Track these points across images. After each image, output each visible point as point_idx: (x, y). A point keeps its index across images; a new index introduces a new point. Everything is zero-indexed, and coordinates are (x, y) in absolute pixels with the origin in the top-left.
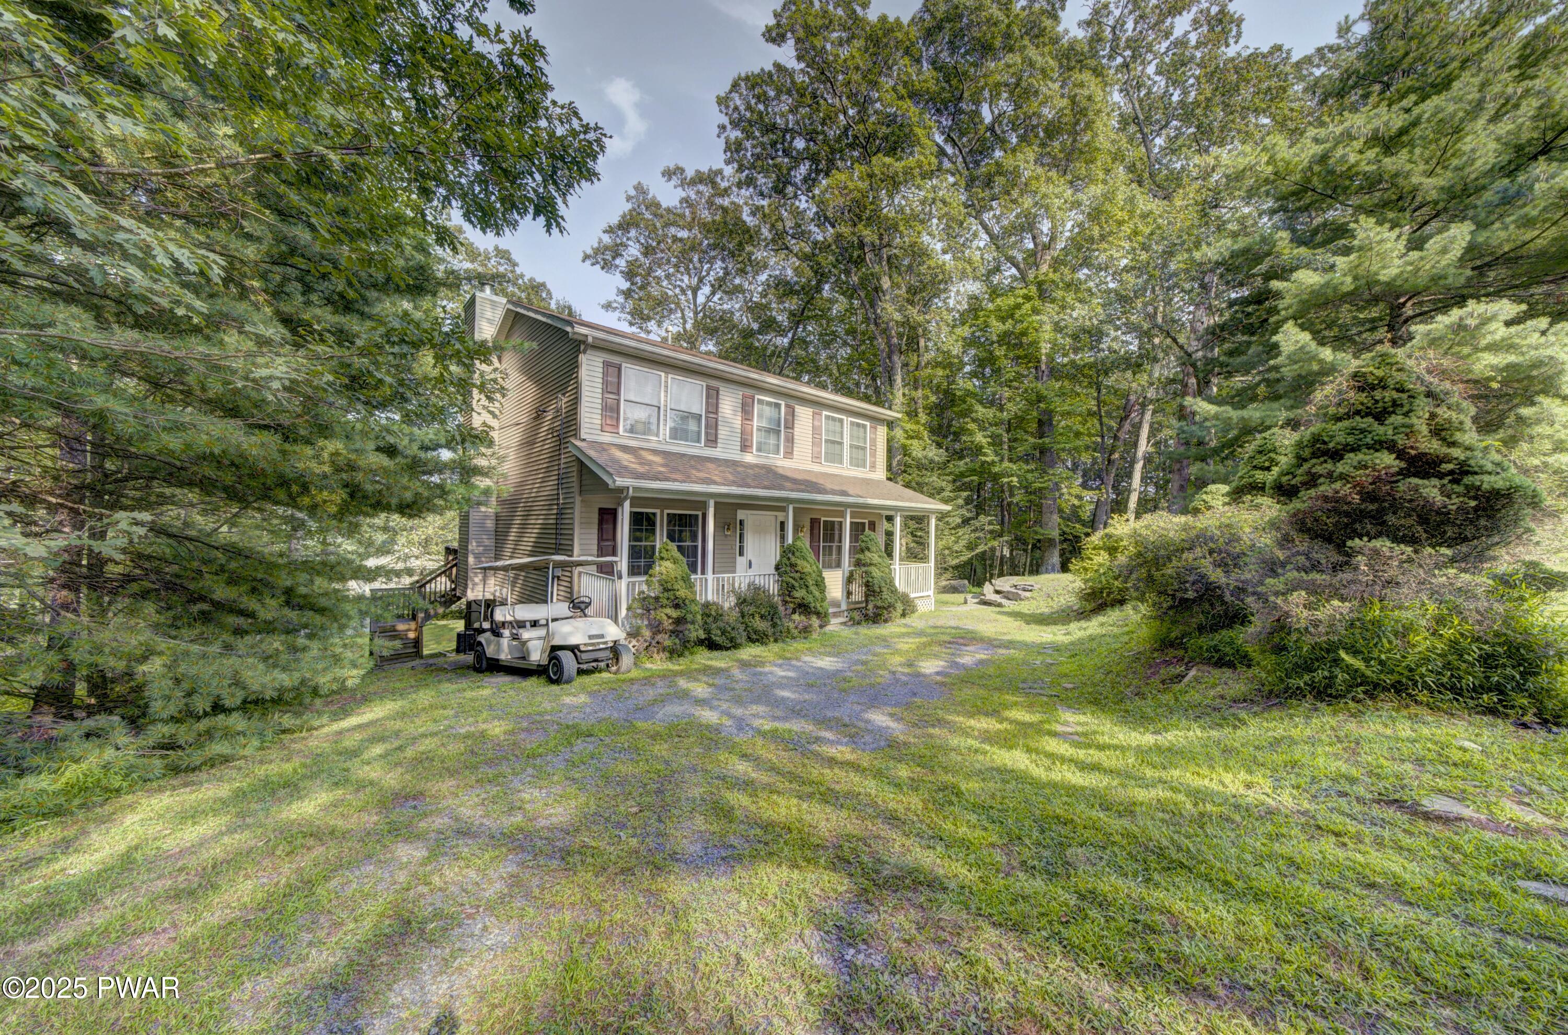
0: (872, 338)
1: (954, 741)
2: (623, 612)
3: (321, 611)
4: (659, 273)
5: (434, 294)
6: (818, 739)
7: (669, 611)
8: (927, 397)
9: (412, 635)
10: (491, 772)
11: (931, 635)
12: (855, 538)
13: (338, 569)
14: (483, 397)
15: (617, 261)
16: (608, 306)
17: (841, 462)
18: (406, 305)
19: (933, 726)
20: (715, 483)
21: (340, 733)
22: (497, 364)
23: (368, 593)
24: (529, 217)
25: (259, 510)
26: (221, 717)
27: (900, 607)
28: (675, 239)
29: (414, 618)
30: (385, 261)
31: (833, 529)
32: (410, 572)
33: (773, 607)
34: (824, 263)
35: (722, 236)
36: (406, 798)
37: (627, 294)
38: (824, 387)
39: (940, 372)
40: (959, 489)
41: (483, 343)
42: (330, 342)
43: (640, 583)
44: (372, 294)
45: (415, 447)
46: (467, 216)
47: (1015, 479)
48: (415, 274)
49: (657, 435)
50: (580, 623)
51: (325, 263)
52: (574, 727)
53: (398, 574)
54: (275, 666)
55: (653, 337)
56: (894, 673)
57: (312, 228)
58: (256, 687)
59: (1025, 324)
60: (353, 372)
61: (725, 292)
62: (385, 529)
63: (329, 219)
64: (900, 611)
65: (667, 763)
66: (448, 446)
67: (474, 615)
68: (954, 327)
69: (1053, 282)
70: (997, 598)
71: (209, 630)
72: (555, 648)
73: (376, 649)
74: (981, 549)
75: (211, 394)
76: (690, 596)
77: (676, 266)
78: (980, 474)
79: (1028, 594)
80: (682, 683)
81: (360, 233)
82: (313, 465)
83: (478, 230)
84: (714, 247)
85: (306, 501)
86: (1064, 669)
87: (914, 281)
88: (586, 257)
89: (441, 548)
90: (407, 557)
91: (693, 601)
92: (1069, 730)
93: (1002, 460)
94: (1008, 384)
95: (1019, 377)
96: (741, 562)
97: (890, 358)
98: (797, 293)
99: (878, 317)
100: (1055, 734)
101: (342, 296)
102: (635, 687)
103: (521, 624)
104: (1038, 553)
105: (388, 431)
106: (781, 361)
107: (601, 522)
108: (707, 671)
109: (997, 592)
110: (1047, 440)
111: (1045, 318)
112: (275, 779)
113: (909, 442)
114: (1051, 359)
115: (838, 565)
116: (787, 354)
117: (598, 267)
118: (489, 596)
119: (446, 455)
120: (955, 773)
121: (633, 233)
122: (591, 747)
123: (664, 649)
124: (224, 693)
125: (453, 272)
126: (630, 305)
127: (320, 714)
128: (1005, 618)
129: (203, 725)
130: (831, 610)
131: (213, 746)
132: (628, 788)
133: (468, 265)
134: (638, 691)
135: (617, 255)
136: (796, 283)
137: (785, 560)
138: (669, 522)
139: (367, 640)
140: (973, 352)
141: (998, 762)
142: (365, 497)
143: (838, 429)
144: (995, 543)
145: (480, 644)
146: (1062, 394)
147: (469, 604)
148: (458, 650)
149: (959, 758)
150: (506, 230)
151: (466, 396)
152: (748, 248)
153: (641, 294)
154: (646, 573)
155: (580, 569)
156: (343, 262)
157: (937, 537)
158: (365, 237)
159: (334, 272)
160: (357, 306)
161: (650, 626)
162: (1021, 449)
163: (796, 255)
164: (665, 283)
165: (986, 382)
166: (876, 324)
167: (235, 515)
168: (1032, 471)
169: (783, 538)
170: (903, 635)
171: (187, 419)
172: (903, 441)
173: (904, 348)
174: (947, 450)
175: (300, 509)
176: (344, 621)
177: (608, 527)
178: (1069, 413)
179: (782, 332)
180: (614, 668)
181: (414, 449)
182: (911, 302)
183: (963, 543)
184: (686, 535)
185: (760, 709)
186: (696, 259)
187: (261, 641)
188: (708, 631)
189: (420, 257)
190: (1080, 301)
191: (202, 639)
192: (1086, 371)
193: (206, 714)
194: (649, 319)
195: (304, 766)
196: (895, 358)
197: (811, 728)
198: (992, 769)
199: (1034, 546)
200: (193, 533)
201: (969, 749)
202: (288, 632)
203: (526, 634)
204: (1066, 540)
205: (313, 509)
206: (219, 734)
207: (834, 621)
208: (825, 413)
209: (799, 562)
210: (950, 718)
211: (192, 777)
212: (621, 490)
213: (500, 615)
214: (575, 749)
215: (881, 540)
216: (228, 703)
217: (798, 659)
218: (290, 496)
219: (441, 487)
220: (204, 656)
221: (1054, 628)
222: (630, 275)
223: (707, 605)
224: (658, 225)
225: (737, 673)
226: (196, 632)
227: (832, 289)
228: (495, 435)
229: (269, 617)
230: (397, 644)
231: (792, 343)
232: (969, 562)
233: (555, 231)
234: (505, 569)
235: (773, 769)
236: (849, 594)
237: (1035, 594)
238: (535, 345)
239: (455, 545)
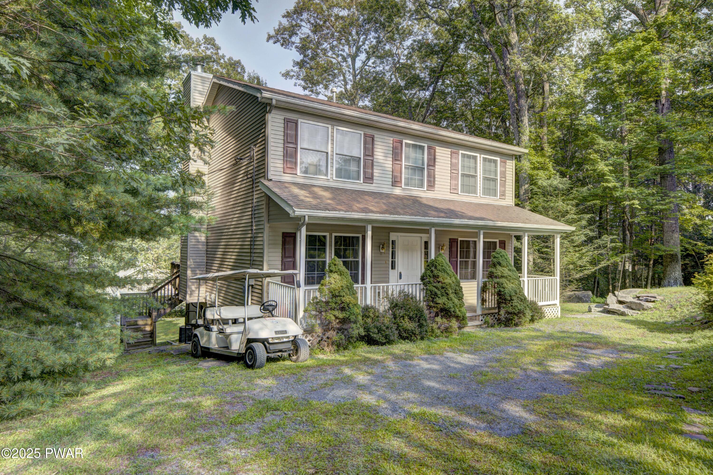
0: (502, 87)
1: (583, 433)
2: (301, 314)
3: (90, 309)
4: (326, 45)
5: (163, 75)
6: (459, 424)
7: (337, 313)
8: (553, 133)
9: (148, 328)
10: (205, 434)
11: (558, 338)
12: (487, 254)
13: (100, 278)
14: (197, 149)
15: (293, 39)
16: (287, 75)
17: (475, 192)
18: (143, 85)
19: (563, 418)
20: (372, 212)
21: (102, 398)
22: (206, 124)
23: (119, 296)
24: (230, 10)
25: (50, 237)
26: (28, 382)
27: (529, 314)
28: (337, 17)
29: (150, 315)
30: (130, 54)
31: (468, 247)
32: (147, 281)
33: (420, 310)
34: (459, 26)
35: (375, 11)
36: (147, 449)
37: (301, 64)
38: (460, 130)
39: (564, 111)
40: (583, 212)
41: (196, 110)
42: (95, 115)
43: (314, 290)
44: (122, 78)
45: (150, 189)
46: (185, 14)
47: (636, 202)
48: (150, 61)
49: (326, 175)
50: (268, 321)
51: (92, 58)
52: (265, 402)
53: (139, 282)
54: (61, 348)
55: (321, 97)
56: (525, 370)
57: (83, 34)
58: (49, 363)
59: (645, 64)
60: (110, 136)
61: (378, 57)
62: (131, 249)
63: (93, 27)
64: (529, 317)
65: (336, 435)
66: (173, 188)
67: (191, 314)
68: (576, 71)
69: (672, 23)
70: (621, 308)
71: (20, 322)
72: (250, 341)
73: (125, 338)
74: (603, 264)
75: (20, 157)
76: (353, 301)
77: (339, 39)
78: (602, 198)
79: (651, 305)
80: (347, 371)
81: (114, 35)
82: (83, 203)
83: (193, 25)
84: (368, 21)
85: (79, 230)
86: (689, 374)
87: (540, 34)
88: (270, 38)
89: (169, 263)
90: (145, 271)
91: (356, 305)
92: (696, 429)
93: (623, 186)
94: (629, 117)
95: (639, 111)
96: (393, 274)
97: (517, 102)
98: (437, 53)
99: (507, 68)
100: (681, 433)
101: (102, 81)
102: (311, 373)
103: (225, 322)
104: (659, 268)
105: (132, 179)
106: (424, 111)
107: (284, 243)
108: (365, 361)
109: (621, 302)
110: (668, 166)
111: (664, 57)
112: (61, 429)
113: (536, 172)
114: (670, 92)
115: (474, 277)
116: (429, 105)
117: (278, 44)
118: (202, 300)
119: (172, 194)
120: (584, 461)
121: (305, 16)
122: (278, 419)
123: (333, 343)
124: (30, 366)
125: (175, 57)
126: (303, 74)
127: (89, 383)
128: (628, 326)
129: (18, 387)
130: (468, 315)
131: (24, 403)
132: (306, 454)
133: (185, 52)
134: (313, 376)
135: (293, 33)
136: (436, 45)
137: (429, 272)
138: (336, 243)
139: (119, 331)
140: (594, 92)
141: (626, 454)
142: (118, 226)
143: (472, 165)
144: (618, 259)
145: (196, 336)
146: (683, 124)
147: (188, 305)
148: (180, 341)
149: (588, 448)
150: (213, 22)
151: (186, 148)
152: (396, 20)
153: (313, 63)
154: (318, 283)
155: (268, 279)
156: (103, 57)
157: (561, 253)
158: (117, 37)
159: (97, 64)
160: (111, 88)
161: (322, 324)
162: (641, 176)
163: (436, 22)
164: (330, 54)
165: (608, 116)
166: (505, 74)
167: (36, 241)
168: (653, 195)
169: (427, 254)
170: (533, 338)
171: (7, 174)
172: (530, 172)
173: (531, 92)
174: (571, 178)
175: (75, 236)
176: (104, 317)
177: (289, 247)
178: (689, 141)
179: (424, 87)
180: (294, 358)
181: (150, 191)
182: (537, 53)
183: (586, 259)
184: (349, 252)
185: (411, 395)
186: (354, 32)
187: (52, 330)
188: (367, 329)
189: (152, 48)
190: (700, 39)
191: (15, 328)
192: (707, 102)
193: (19, 380)
194: (317, 83)
195: (79, 420)
196: (523, 101)
197: (453, 413)
198: (620, 460)
199: (656, 262)
200: (9, 253)
201: (597, 440)
202: (69, 324)
203: (229, 329)
204: (688, 255)
205: (84, 236)
206: (26, 394)
207: (470, 324)
208: (461, 152)
209: (440, 274)
210: (578, 412)
211: (11, 424)
212: (299, 218)
213: (210, 314)
214: (266, 420)
215: (510, 255)
216: (32, 373)
217: (441, 354)
218: (70, 226)
219: (168, 217)
220: (17, 339)
221: (678, 336)
222: (302, 49)
223: (366, 309)
224: (325, 8)
225: (391, 364)
226: (13, 322)
227: (467, 47)
228: (205, 178)
229: (57, 313)
230: (139, 335)
231: (432, 96)
232: (593, 275)
233: (248, 20)
234: (214, 279)
235: (422, 446)
236: (483, 301)
237: (657, 305)
238: (233, 108)
239: (178, 261)
